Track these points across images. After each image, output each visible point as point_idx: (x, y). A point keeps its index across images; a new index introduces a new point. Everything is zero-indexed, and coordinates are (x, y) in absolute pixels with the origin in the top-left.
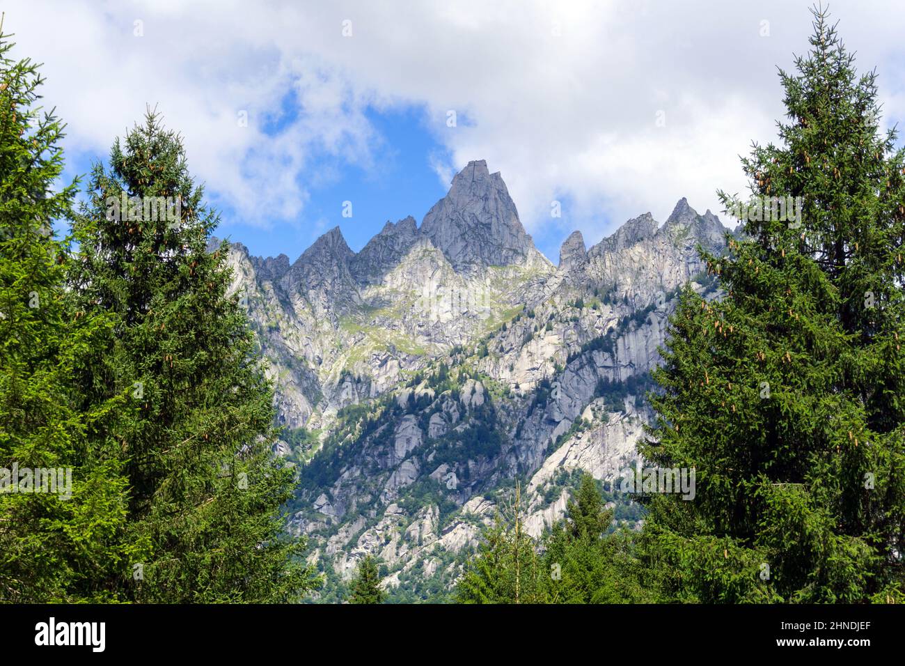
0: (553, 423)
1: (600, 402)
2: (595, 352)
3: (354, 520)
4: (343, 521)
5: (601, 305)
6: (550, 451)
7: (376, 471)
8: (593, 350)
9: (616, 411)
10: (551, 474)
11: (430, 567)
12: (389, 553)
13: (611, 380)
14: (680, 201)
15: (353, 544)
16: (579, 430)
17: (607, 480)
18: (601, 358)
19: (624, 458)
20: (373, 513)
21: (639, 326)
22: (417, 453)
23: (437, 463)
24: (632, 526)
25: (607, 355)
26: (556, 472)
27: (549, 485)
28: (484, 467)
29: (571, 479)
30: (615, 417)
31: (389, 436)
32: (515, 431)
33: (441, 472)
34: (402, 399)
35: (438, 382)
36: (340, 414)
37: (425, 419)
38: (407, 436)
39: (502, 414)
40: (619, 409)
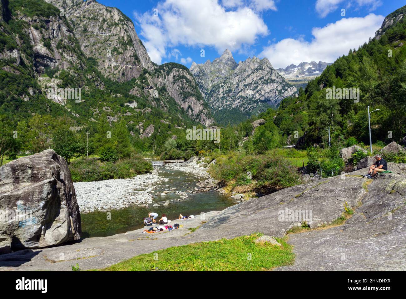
0: (238, 89)
4: (214, 101)
6: (238, 93)
7: (218, 95)
11: (225, 107)
12: (220, 105)
13: (245, 84)
15: (216, 104)
16: (242, 91)
17: (245, 96)
18: (244, 81)
20: (218, 100)
21: (249, 77)
22: (223, 93)
23: (225, 94)
24: (248, 102)
27: (238, 97)
28: (230, 94)
29: (241, 97)
30: (246, 89)
31: (219, 90)
32: (234, 89)
33: (225, 95)
34: (220, 85)
35: (224, 83)
36: (212, 86)
37: (223, 88)
38: (221, 90)
39: (232, 87)
40: (246, 88)
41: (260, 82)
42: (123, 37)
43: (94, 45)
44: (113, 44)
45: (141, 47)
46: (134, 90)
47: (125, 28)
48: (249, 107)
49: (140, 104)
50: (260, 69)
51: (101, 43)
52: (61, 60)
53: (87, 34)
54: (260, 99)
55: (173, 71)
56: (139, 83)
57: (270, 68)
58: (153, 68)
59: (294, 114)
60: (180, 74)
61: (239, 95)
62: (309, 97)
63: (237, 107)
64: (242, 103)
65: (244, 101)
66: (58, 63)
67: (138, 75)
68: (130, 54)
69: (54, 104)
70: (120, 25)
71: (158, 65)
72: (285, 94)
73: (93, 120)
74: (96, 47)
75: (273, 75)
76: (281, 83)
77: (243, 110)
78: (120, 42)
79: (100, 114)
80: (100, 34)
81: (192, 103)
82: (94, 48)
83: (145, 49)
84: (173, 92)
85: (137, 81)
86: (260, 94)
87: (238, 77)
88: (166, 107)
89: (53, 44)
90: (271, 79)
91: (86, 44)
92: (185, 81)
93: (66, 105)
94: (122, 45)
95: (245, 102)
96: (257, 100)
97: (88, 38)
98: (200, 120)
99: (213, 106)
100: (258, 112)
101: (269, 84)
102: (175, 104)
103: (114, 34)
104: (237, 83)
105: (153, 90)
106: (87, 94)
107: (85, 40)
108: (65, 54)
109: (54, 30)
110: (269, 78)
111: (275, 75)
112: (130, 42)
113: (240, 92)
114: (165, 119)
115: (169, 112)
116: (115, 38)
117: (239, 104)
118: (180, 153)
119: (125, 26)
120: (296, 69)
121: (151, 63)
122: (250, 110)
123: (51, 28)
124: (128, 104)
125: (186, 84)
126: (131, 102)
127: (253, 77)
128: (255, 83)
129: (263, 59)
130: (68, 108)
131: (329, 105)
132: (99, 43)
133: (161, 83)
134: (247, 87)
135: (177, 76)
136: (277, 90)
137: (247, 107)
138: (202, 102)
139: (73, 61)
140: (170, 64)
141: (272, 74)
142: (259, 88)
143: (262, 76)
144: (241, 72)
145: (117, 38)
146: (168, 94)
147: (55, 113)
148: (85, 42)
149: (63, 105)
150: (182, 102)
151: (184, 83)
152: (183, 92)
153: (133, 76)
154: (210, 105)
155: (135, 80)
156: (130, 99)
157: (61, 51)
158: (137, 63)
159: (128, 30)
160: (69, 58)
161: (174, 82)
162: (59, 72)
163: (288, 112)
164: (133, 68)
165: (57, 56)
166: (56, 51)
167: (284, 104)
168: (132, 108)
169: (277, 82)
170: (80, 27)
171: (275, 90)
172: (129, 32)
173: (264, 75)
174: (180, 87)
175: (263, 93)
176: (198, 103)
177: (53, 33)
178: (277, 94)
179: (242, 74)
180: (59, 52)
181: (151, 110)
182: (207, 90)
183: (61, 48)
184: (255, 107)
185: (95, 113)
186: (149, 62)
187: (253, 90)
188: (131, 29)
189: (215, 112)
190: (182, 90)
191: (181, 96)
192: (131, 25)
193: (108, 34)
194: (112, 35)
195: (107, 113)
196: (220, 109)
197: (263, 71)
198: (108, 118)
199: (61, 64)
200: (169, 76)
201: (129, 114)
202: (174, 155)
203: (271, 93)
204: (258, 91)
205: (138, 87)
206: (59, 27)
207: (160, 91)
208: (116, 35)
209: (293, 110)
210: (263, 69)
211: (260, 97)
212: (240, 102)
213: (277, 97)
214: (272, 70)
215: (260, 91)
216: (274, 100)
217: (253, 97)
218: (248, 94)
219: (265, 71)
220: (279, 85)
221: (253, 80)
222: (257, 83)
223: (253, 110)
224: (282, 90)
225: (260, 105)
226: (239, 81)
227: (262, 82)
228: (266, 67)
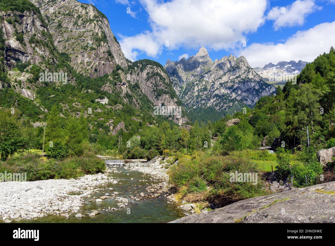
0: (214, 88)
1: (220, 85)
3: (190, 99)
4: (189, 99)
5: (220, 70)
6: (214, 92)
7: (192, 93)
11: (200, 105)
12: (195, 104)
13: (221, 83)
15: (190, 102)
16: (217, 89)
17: (221, 95)
18: (220, 80)
20: (192, 98)
21: (225, 75)
22: (197, 91)
23: (200, 92)
24: (224, 101)
27: (214, 96)
28: (206, 92)
29: (216, 95)
30: (222, 87)
31: (194, 89)
32: (209, 88)
33: (200, 94)
34: (195, 83)
35: (199, 81)
36: (187, 84)
37: (198, 86)
38: (196, 89)
39: (207, 85)
41: (236, 81)
42: (97, 33)
43: (68, 40)
44: (87, 40)
45: (115, 43)
46: (106, 86)
47: (99, 25)
48: (225, 106)
49: (111, 101)
50: (236, 68)
51: (75, 39)
52: (33, 54)
53: (62, 29)
54: (237, 98)
55: (147, 68)
56: (111, 79)
57: (248, 67)
58: (127, 65)
59: (271, 114)
60: (153, 71)
61: (214, 93)
62: (287, 96)
63: (212, 106)
64: (217, 101)
65: (220, 100)
66: (30, 57)
67: (111, 71)
68: (103, 51)
69: (22, 98)
70: (95, 22)
71: (132, 62)
72: (263, 94)
73: (62, 115)
74: (70, 42)
75: (251, 73)
76: (258, 83)
77: (219, 110)
78: (94, 38)
79: (69, 110)
80: (75, 30)
81: (165, 101)
82: (67, 43)
83: (119, 46)
84: (146, 90)
85: (109, 77)
86: (236, 93)
87: (214, 75)
88: (138, 104)
89: (26, 39)
90: (248, 78)
91: (60, 39)
92: (159, 79)
93: (35, 99)
94: (96, 41)
95: (221, 101)
96: (234, 99)
97: (63, 33)
98: (173, 118)
99: (187, 104)
100: (234, 112)
101: (246, 83)
102: (148, 101)
103: (89, 30)
104: (213, 81)
105: (125, 86)
106: (57, 89)
107: (59, 35)
108: (37, 49)
109: (28, 24)
110: (246, 77)
111: (253, 74)
112: (104, 38)
113: (215, 90)
114: (136, 116)
115: (141, 109)
116: (89, 34)
117: (214, 103)
118: (143, 152)
119: (100, 22)
120: (274, 68)
121: (124, 60)
122: (225, 109)
123: (24, 22)
124: (99, 100)
125: (160, 81)
126: (101, 98)
127: (229, 76)
128: (231, 82)
129: (240, 58)
130: (37, 103)
131: (307, 103)
132: (72, 39)
133: (134, 80)
134: (223, 85)
135: (151, 73)
136: (254, 89)
137: (222, 107)
138: (175, 100)
139: (45, 56)
140: (144, 60)
141: (249, 72)
142: (235, 87)
143: (238, 75)
144: (217, 70)
145: (91, 34)
146: (141, 91)
147: (23, 108)
148: (59, 37)
149: (32, 99)
150: (155, 100)
151: (158, 80)
152: (157, 89)
153: (105, 72)
154: (184, 103)
155: (108, 76)
156: (102, 96)
157: (33, 45)
158: (110, 59)
159: (103, 27)
160: (41, 53)
161: (148, 79)
162: (31, 66)
163: (264, 112)
164: (106, 64)
165: (29, 50)
166: (28, 45)
167: (261, 103)
168: (103, 104)
170: (55, 22)
171: (252, 89)
172: (104, 28)
173: (241, 74)
174: (153, 84)
175: (240, 92)
176: (172, 101)
177: (27, 28)
178: (254, 93)
179: (218, 73)
180: (31, 47)
181: (122, 107)
182: (181, 88)
183: (34, 43)
184: (231, 107)
185: (64, 108)
186: (123, 58)
187: (230, 89)
188: (105, 26)
189: (189, 110)
190: (155, 88)
191: (155, 93)
192: (106, 22)
193: (82, 30)
194: (86, 31)
195: (77, 108)
196: (194, 107)
197: (240, 70)
198: (78, 114)
199: (32, 59)
200: (143, 73)
201: (99, 111)
202: (137, 153)
203: (248, 92)
204: (234, 90)
205: (110, 84)
206: (33, 21)
207: (133, 87)
208: (90, 31)
209: (270, 109)
210: (240, 67)
211: (237, 97)
212: (215, 101)
213: (254, 96)
214: (249, 69)
215: (237, 90)
216: (252, 99)
217: (229, 96)
218: (224, 93)
219: (241, 70)
220: (256, 84)
221: (230, 78)
222: (233, 82)
223: (228, 109)
224: (259, 89)
225: (237, 104)
226: (214, 79)
227: (238, 81)
228: (243, 65)
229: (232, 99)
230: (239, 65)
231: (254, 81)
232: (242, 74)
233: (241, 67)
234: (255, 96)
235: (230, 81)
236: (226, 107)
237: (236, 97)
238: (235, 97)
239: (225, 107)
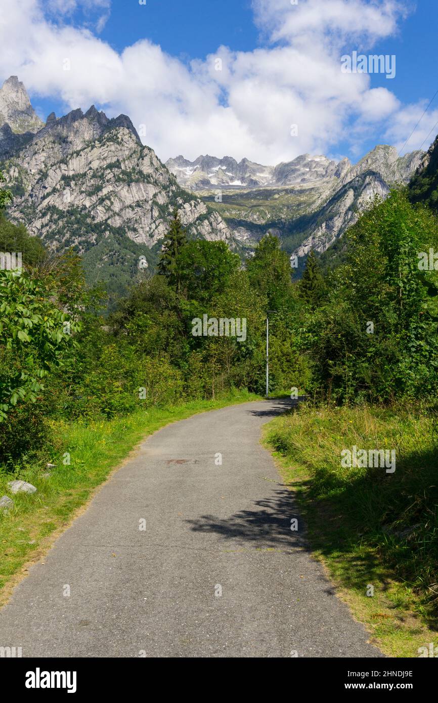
0: (45, 187)
1: (63, 182)
2: (61, 164)
5: (62, 143)
6: (44, 198)
8: (60, 163)
9: (68, 186)
10: (45, 206)
13: (66, 175)
14: (92, 106)
16: (55, 192)
17: (64, 210)
18: (63, 166)
19: (70, 203)
21: (77, 156)
24: (72, 227)
25: (66, 165)
26: (46, 206)
27: (44, 210)
28: (19, 200)
29: (51, 209)
30: (68, 188)
32: (30, 187)
39: (24, 180)
40: (69, 185)
41: (109, 175)
48: (76, 241)
50: (109, 140)
54: (109, 222)
57: (138, 143)
61: (45, 203)
63: (38, 237)
64: (54, 227)
65: (61, 223)
75: (147, 160)
76: (165, 188)
77: (58, 250)
86: (108, 209)
87: (45, 154)
90: (140, 172)
95: (64, 228)
96: (100, 224)
100: (101, 260)
101: (133, 184)
104: (41, 170)
110: (134, 169)
111: (152, 163)
113: (48, 195)
117: (44, 231)
120: (188, 168)
122: (76, 250)
127: (90, 159)
128: (94, 176)
129: (119, 118)
134: (73, 183)
136: (155, 203)
141: (142, 157)
142: (105, 191)
143: (115, 159)
144: (54, 142)
169: (156, 183)
171: (150, 202)
173: (121, 159)
175: (117, 207)
178: (156, 213)
179: (56, 150)
184: (93, 244)
187: (90, 194)
197: (119, 148)
203: (139, 209)
204: (102, 200)
210: (119, 140)
211: (109, 218)
212: (47, 225)
213: (154, 222)
214: (142, 151)
215: (110, 200)
216: (148, 229)
217: (88, 215)
218: (73, 205)
219: (123, 148)
220: (160, 192)
221: (91, 166)
222: (100, 177)
223: (86, 251)
224: (167, 206)
225: (109, 238)
226: (46, 166)
227: (114, 176)
228: (127, 137)
229: (95, 225)
230: (116, 136)
231: (156, 182)
232: (124, 160)
233: (122, 140)
234: (157, 223)
235: (91, 174)
236: (80, 243)
237: (106, 220)
238: (104, 218)
239: (77, 243)
